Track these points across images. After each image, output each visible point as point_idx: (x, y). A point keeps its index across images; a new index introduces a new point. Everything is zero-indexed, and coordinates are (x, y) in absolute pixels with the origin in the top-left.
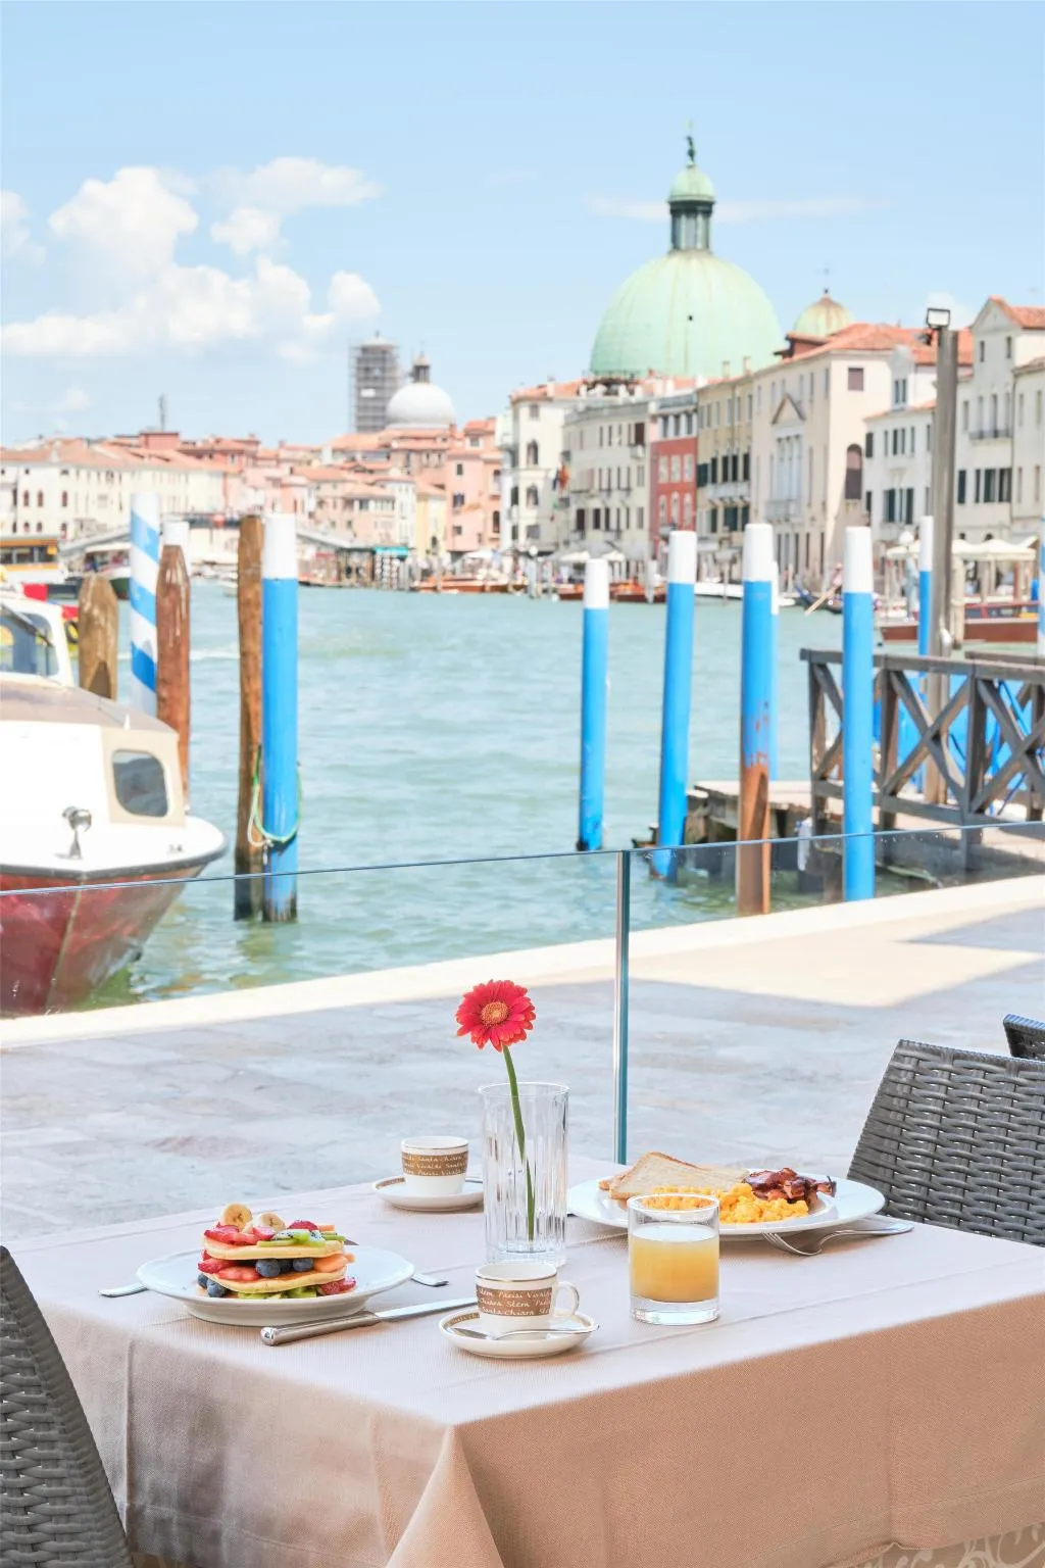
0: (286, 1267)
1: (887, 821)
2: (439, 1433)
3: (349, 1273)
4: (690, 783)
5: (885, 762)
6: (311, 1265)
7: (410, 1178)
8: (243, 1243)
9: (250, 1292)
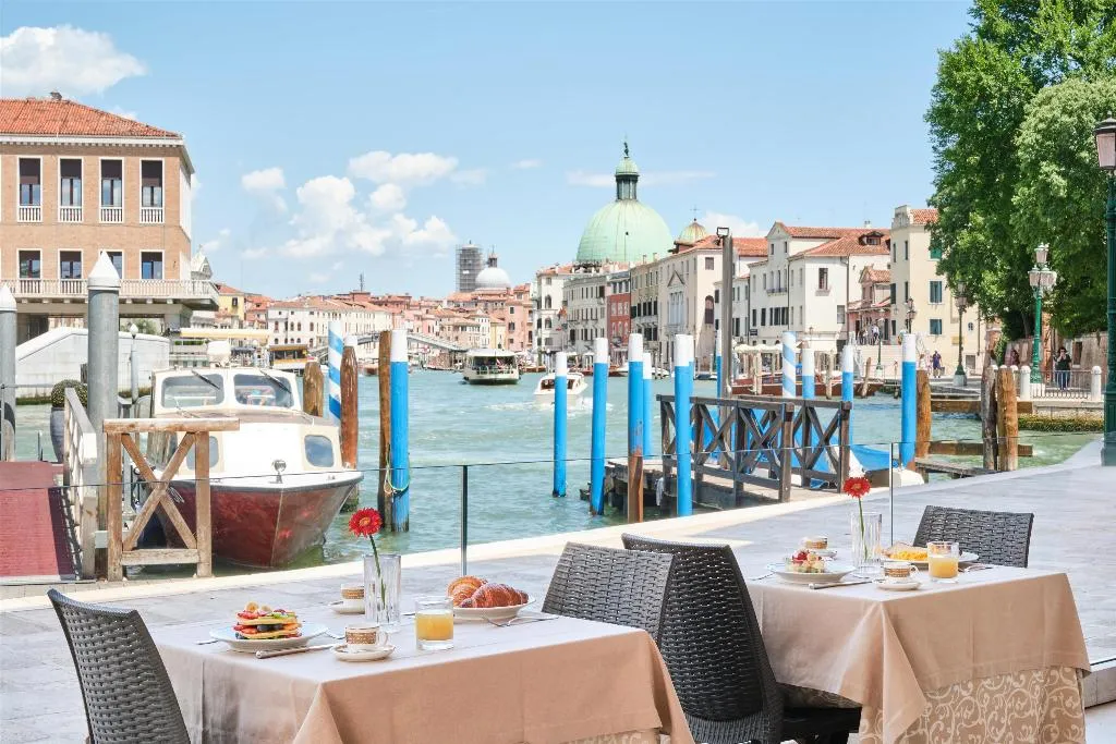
0: (271, 628)
1: (699, 476)
2: (317, 686)
3: (300, 630)
4: (606, 461)
5: (697, 448)
6: (281, 627)
7: (346, 601)
8: (252, 618)
9: (254, 638)
